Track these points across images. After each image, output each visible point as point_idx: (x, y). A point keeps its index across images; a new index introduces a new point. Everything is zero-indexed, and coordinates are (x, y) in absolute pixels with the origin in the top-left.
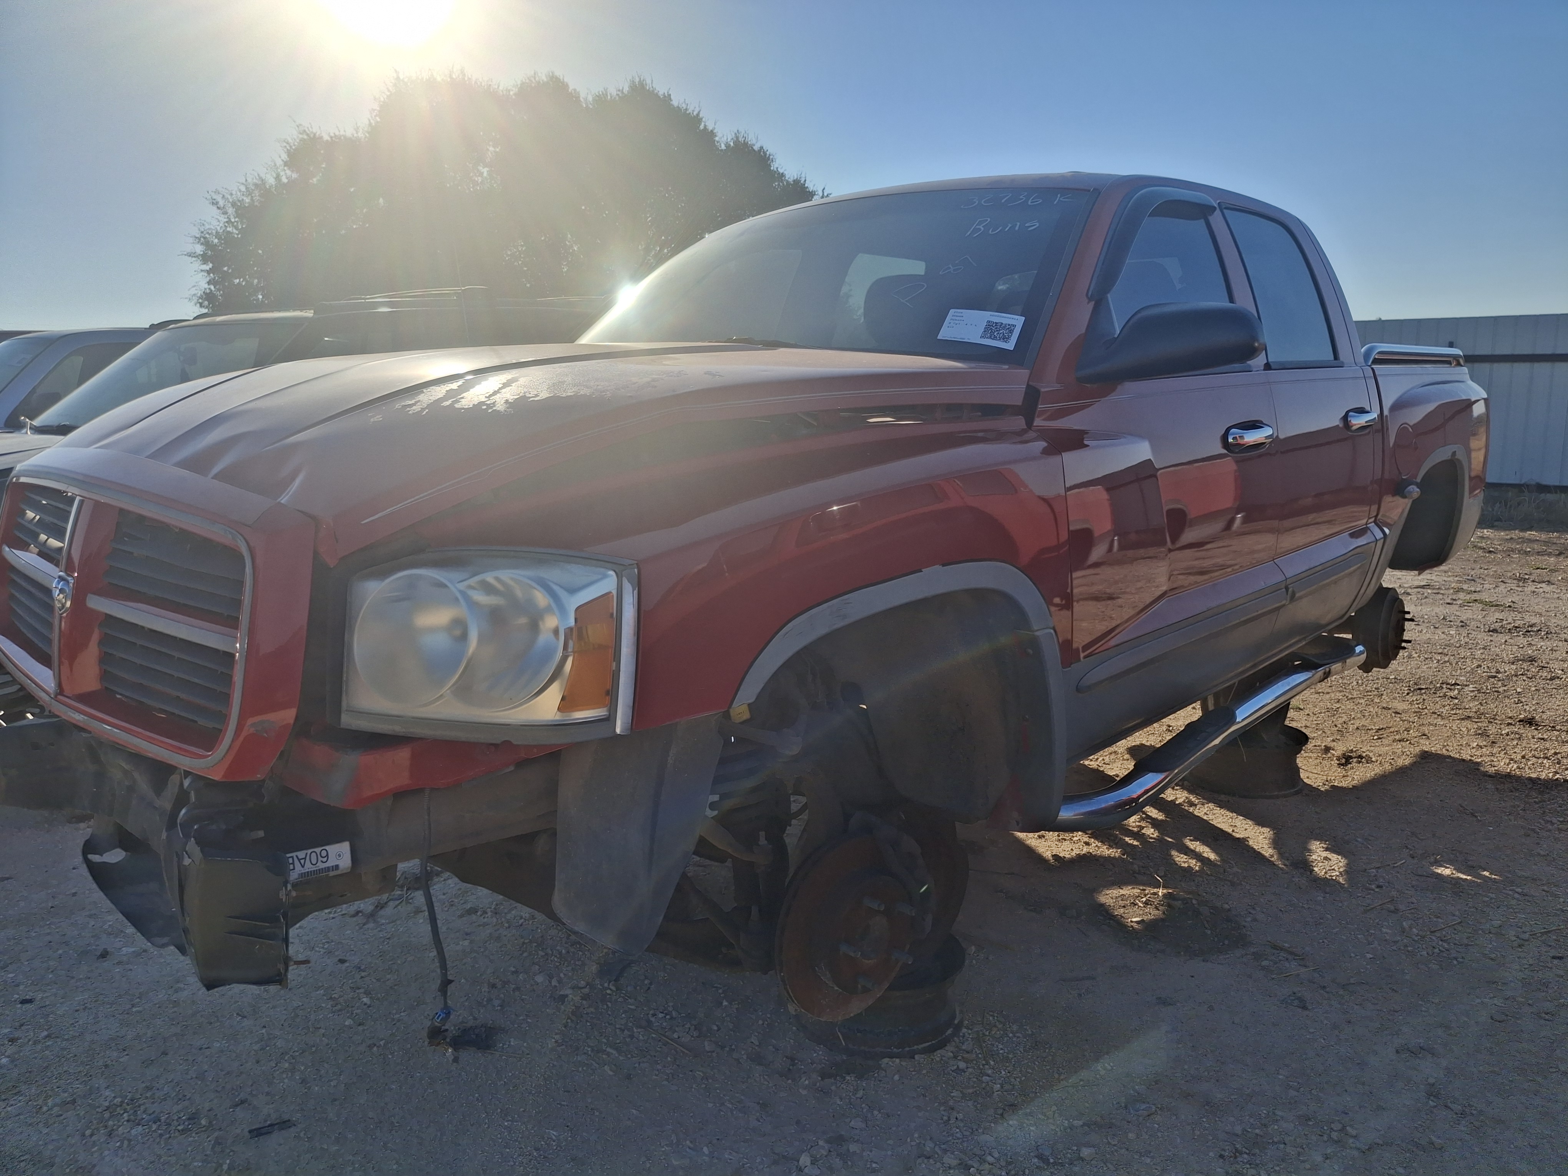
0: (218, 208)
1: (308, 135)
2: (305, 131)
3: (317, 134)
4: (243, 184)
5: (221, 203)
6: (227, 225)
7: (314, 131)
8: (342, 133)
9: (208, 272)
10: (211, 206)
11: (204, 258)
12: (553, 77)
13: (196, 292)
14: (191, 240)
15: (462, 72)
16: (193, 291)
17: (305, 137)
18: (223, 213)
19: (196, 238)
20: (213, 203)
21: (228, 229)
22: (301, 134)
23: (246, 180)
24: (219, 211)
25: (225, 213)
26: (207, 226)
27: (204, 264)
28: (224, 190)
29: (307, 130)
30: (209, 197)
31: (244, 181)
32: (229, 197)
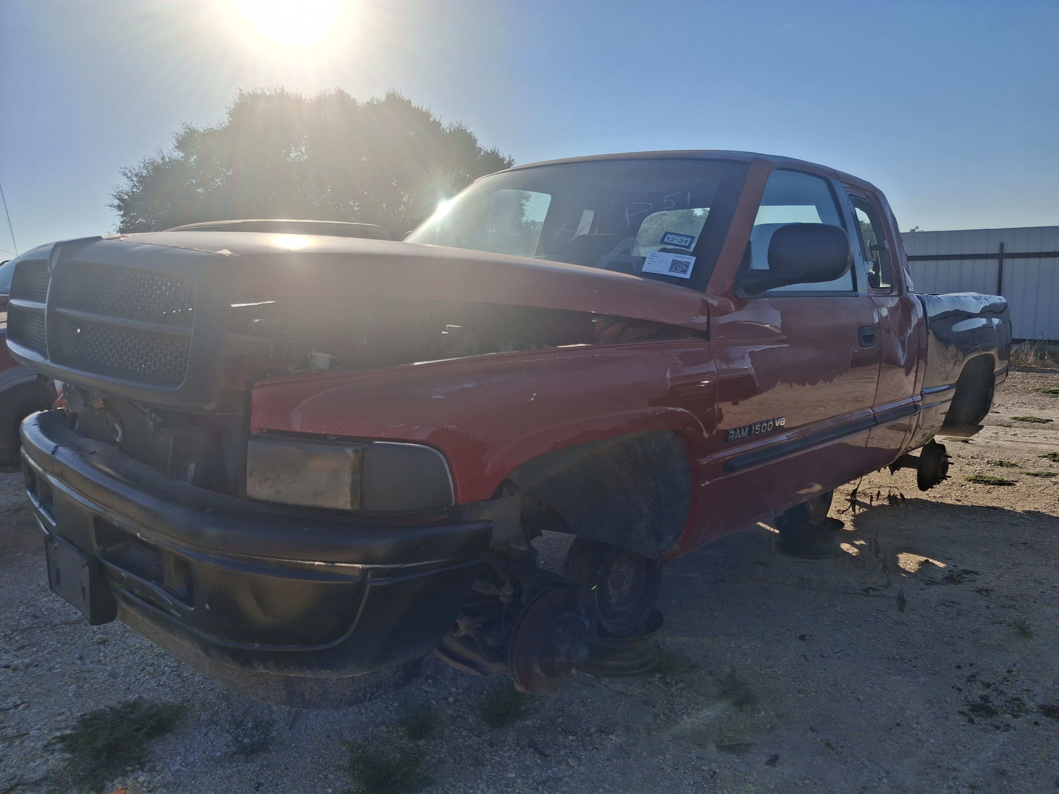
3: (197, 127)
4: (143, 163)
5: (129, 175)
6: (133, 187)
8: (211, 127)
10: (123, 176)
14: (111, 197)
15: (283, 89)
17: (188, 130)
21: (134, 190)
22: (185, 129)
23: (144, 160)
24: (128, 179)
25: (132, 180)
26: (121, 189)
29: (188, 126)
30: (121, 171)
32: (133, 170)
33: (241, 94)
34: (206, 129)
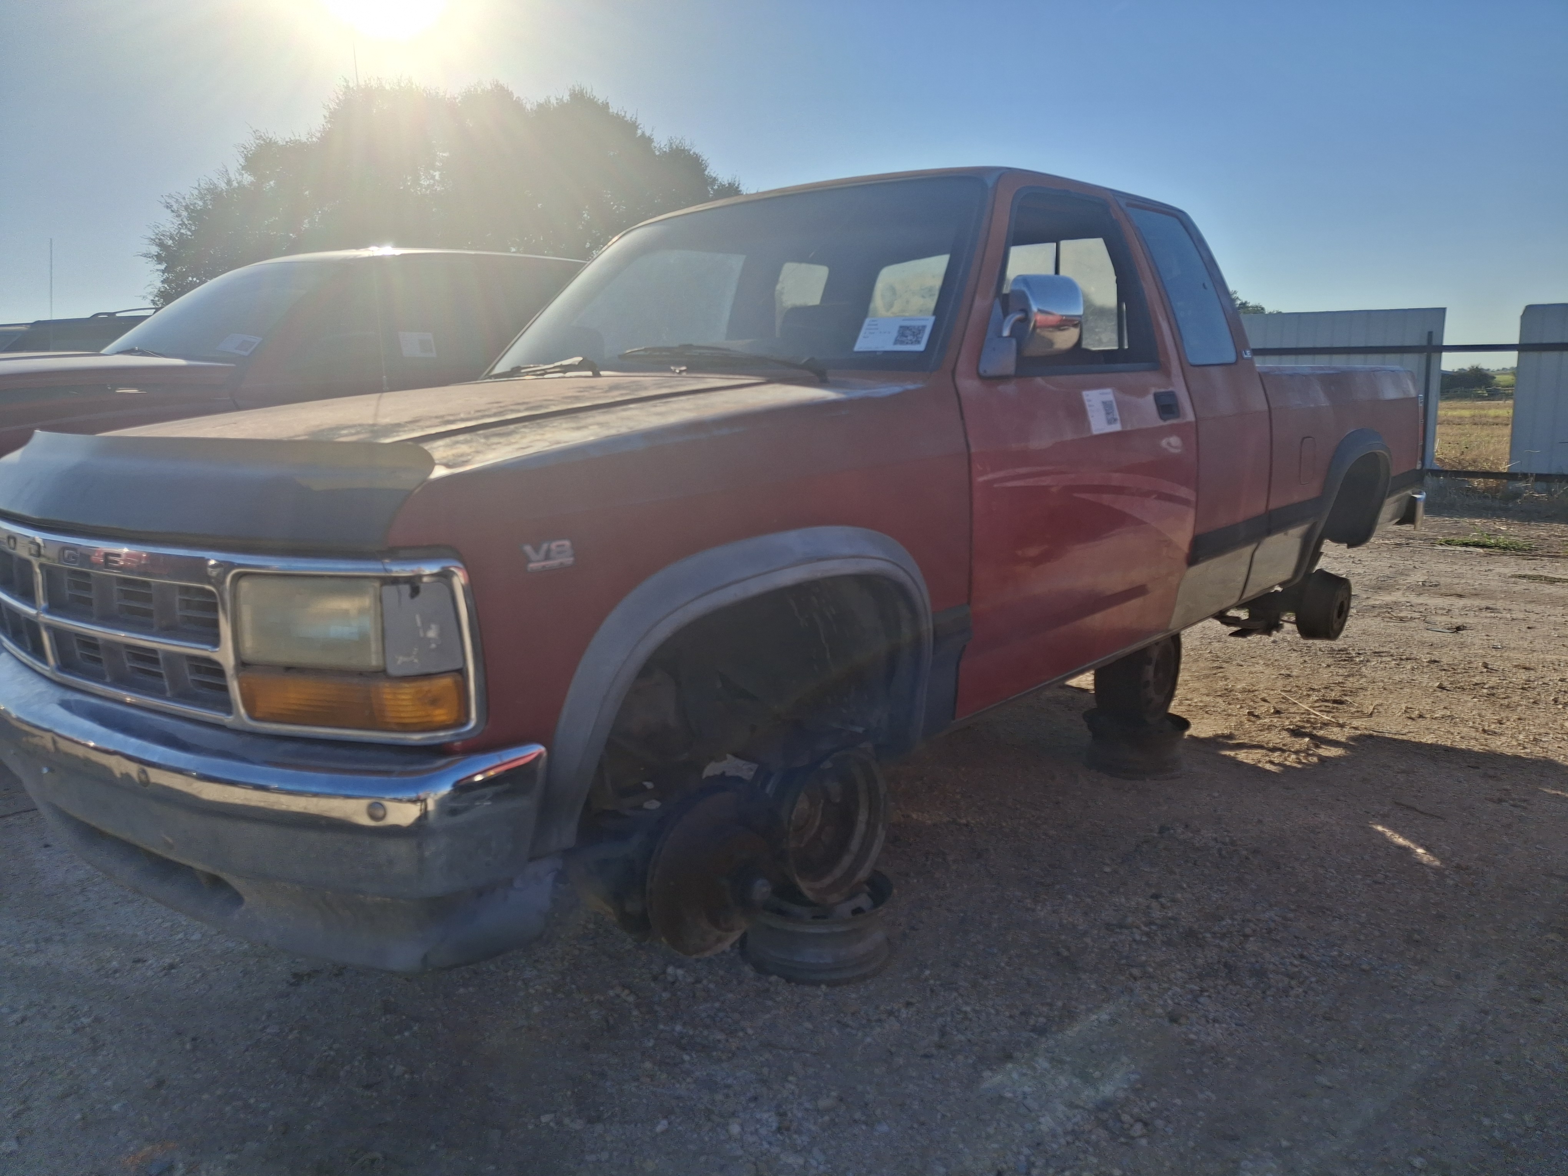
0: (173, 211)
1: (264, 140)
2: (261, 136)
3: (273, 139)
4: (196, 188)
5: (175, 207)
6: (180, 226)
7: (270, 137)
8: (297, 138)
9: (163, 272)
10: (166, 209)
11: (159, 259)
12: (497, 86)
13: (152, 290)
14: (147, 241)
16: (150, 289)
17: (262, 142)
18: (177, 216)
19: (152, 239)
20: (167, 207)
21: (183, 231)
22: (257, 139)
23: (199, 185)
24: (173, 214)
25: (179, 216)
26: (162, 229)
27: (159, 264)
28: (177, 194)
29: (263, 135)
30: (163, 201)
31: (197, 186)
32: (181, 200)
33: (347, 87)
34: (289, 140)
